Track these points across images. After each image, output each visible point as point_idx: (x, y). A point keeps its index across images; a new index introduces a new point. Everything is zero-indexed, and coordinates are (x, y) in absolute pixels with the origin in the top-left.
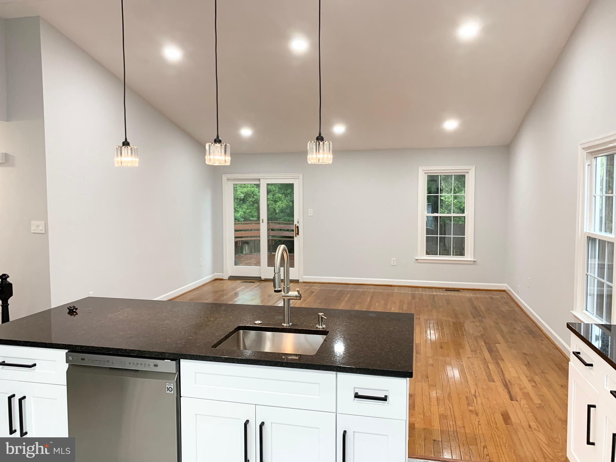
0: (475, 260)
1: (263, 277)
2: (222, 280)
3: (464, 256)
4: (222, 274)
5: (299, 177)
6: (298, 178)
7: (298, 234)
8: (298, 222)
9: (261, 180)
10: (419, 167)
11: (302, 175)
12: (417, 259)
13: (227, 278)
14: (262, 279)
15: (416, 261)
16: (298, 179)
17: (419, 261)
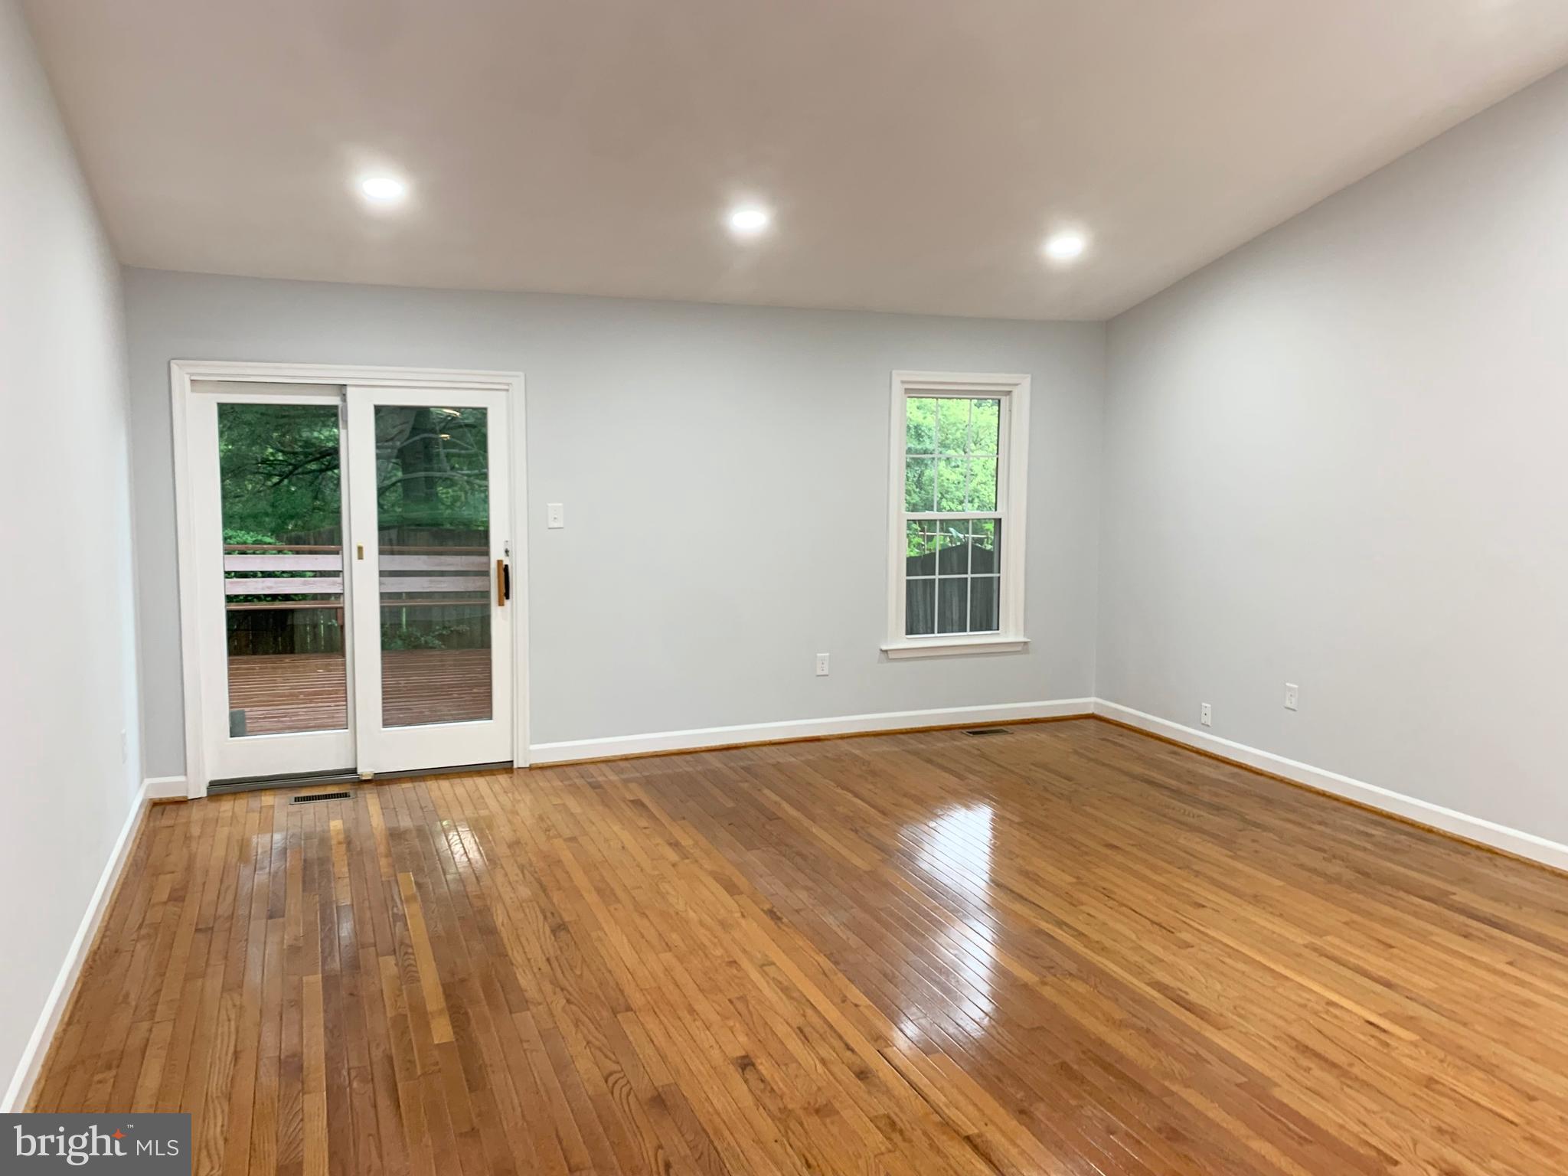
0: (1026, 640)
1: (365, 770)
2: (181, 802)
3: (998, 629)
4: (182, 778)
5: (508, 384)
6: (506, 387)
7: (507, 596)
8: (507, 552)
9: (349, 390)
10: (894, 372)
11: (523, 378)
12: (886, 651)
13: (204, 793)
14: (364, 778)
15: (883, 656)
16: (504, 393)
17: (891, 655)
